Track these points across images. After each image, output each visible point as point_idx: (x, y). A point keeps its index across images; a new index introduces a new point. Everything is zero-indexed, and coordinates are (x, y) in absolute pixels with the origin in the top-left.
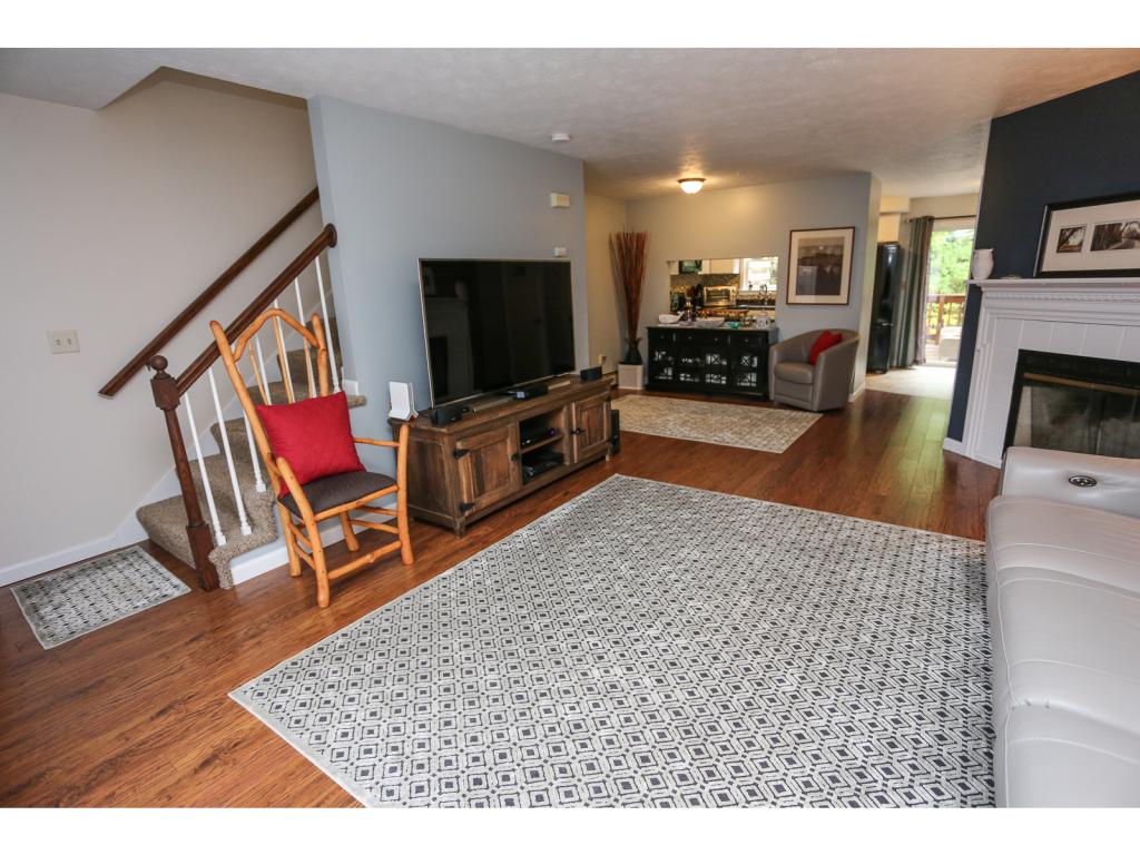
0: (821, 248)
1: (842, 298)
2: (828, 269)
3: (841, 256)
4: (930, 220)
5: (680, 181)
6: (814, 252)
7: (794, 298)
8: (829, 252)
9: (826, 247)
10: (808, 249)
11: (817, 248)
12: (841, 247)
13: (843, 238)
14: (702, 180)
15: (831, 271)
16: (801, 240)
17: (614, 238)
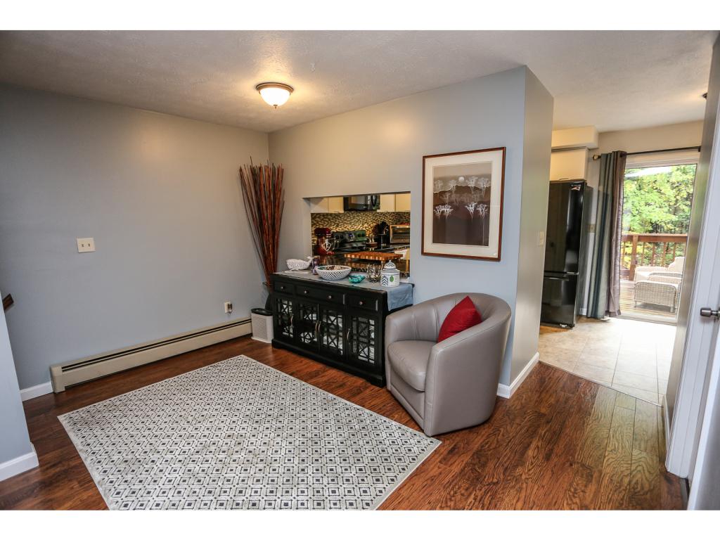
0: (461, 179)
1: (491, 251)
2: (471, 209)
3: (488, 190)
4: (623, 155)
5: (259, 87)
6: (452, 185)
7: (430, 247)
8: (472, 184)
9: (467, 178)
10: (445, 180)
11: (456, 178)
12: (489, 177)
13: (489, 165)
14: (290, 89)
15: (476, 211)
16: (436, 169)
17: (247, 173)
